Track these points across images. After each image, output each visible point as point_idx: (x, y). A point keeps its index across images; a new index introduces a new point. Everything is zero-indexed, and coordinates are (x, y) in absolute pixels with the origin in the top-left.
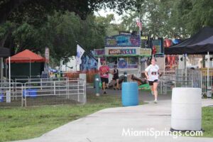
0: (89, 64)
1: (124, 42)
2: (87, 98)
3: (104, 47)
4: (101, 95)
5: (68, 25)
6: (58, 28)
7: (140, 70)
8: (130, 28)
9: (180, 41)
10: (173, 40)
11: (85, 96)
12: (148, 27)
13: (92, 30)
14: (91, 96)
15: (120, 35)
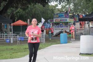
0: (47, 26)
1: (62, 16)
2: (46, 41)
3: (53, 19)
4: (52, 39)
5: (38, 9)
6: (33, 10)
7: (69, 28)
8: (65, 10)
9: (86, 15)
10: (84, 15)
11: (44, 40)
12: (72, 10)
13: (48, 11)
14: (47, 40)
15: (60, 13)
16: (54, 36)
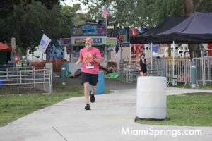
0: (55, 53)
1: (90, 31)
2: (53, 87)
3: (70, 37)
4: (67, 85)
5: (35, 14)
7: (106, 59)
8: (96, 18)
9: (146, 30)
10: (139, 29)
11: (51, 85)
12: (114, 17)
13: (58, 19)
14: (57, 86)
15: (86, 24)
16: (73, 77)
